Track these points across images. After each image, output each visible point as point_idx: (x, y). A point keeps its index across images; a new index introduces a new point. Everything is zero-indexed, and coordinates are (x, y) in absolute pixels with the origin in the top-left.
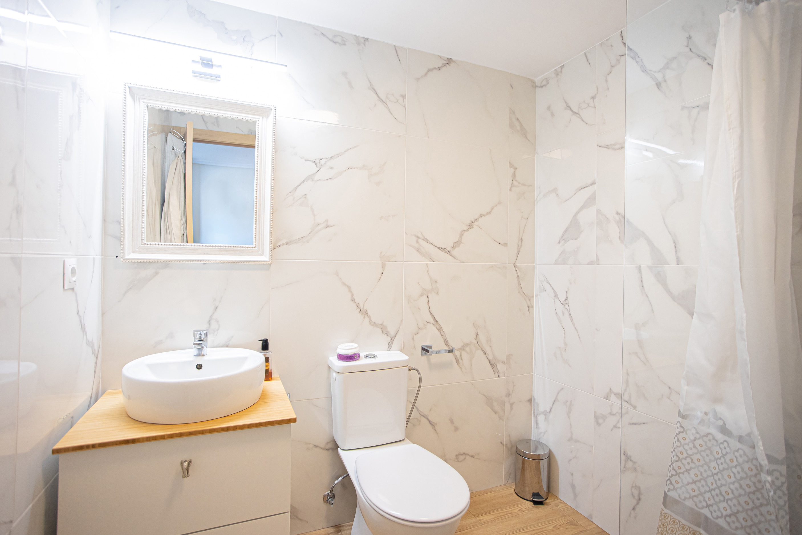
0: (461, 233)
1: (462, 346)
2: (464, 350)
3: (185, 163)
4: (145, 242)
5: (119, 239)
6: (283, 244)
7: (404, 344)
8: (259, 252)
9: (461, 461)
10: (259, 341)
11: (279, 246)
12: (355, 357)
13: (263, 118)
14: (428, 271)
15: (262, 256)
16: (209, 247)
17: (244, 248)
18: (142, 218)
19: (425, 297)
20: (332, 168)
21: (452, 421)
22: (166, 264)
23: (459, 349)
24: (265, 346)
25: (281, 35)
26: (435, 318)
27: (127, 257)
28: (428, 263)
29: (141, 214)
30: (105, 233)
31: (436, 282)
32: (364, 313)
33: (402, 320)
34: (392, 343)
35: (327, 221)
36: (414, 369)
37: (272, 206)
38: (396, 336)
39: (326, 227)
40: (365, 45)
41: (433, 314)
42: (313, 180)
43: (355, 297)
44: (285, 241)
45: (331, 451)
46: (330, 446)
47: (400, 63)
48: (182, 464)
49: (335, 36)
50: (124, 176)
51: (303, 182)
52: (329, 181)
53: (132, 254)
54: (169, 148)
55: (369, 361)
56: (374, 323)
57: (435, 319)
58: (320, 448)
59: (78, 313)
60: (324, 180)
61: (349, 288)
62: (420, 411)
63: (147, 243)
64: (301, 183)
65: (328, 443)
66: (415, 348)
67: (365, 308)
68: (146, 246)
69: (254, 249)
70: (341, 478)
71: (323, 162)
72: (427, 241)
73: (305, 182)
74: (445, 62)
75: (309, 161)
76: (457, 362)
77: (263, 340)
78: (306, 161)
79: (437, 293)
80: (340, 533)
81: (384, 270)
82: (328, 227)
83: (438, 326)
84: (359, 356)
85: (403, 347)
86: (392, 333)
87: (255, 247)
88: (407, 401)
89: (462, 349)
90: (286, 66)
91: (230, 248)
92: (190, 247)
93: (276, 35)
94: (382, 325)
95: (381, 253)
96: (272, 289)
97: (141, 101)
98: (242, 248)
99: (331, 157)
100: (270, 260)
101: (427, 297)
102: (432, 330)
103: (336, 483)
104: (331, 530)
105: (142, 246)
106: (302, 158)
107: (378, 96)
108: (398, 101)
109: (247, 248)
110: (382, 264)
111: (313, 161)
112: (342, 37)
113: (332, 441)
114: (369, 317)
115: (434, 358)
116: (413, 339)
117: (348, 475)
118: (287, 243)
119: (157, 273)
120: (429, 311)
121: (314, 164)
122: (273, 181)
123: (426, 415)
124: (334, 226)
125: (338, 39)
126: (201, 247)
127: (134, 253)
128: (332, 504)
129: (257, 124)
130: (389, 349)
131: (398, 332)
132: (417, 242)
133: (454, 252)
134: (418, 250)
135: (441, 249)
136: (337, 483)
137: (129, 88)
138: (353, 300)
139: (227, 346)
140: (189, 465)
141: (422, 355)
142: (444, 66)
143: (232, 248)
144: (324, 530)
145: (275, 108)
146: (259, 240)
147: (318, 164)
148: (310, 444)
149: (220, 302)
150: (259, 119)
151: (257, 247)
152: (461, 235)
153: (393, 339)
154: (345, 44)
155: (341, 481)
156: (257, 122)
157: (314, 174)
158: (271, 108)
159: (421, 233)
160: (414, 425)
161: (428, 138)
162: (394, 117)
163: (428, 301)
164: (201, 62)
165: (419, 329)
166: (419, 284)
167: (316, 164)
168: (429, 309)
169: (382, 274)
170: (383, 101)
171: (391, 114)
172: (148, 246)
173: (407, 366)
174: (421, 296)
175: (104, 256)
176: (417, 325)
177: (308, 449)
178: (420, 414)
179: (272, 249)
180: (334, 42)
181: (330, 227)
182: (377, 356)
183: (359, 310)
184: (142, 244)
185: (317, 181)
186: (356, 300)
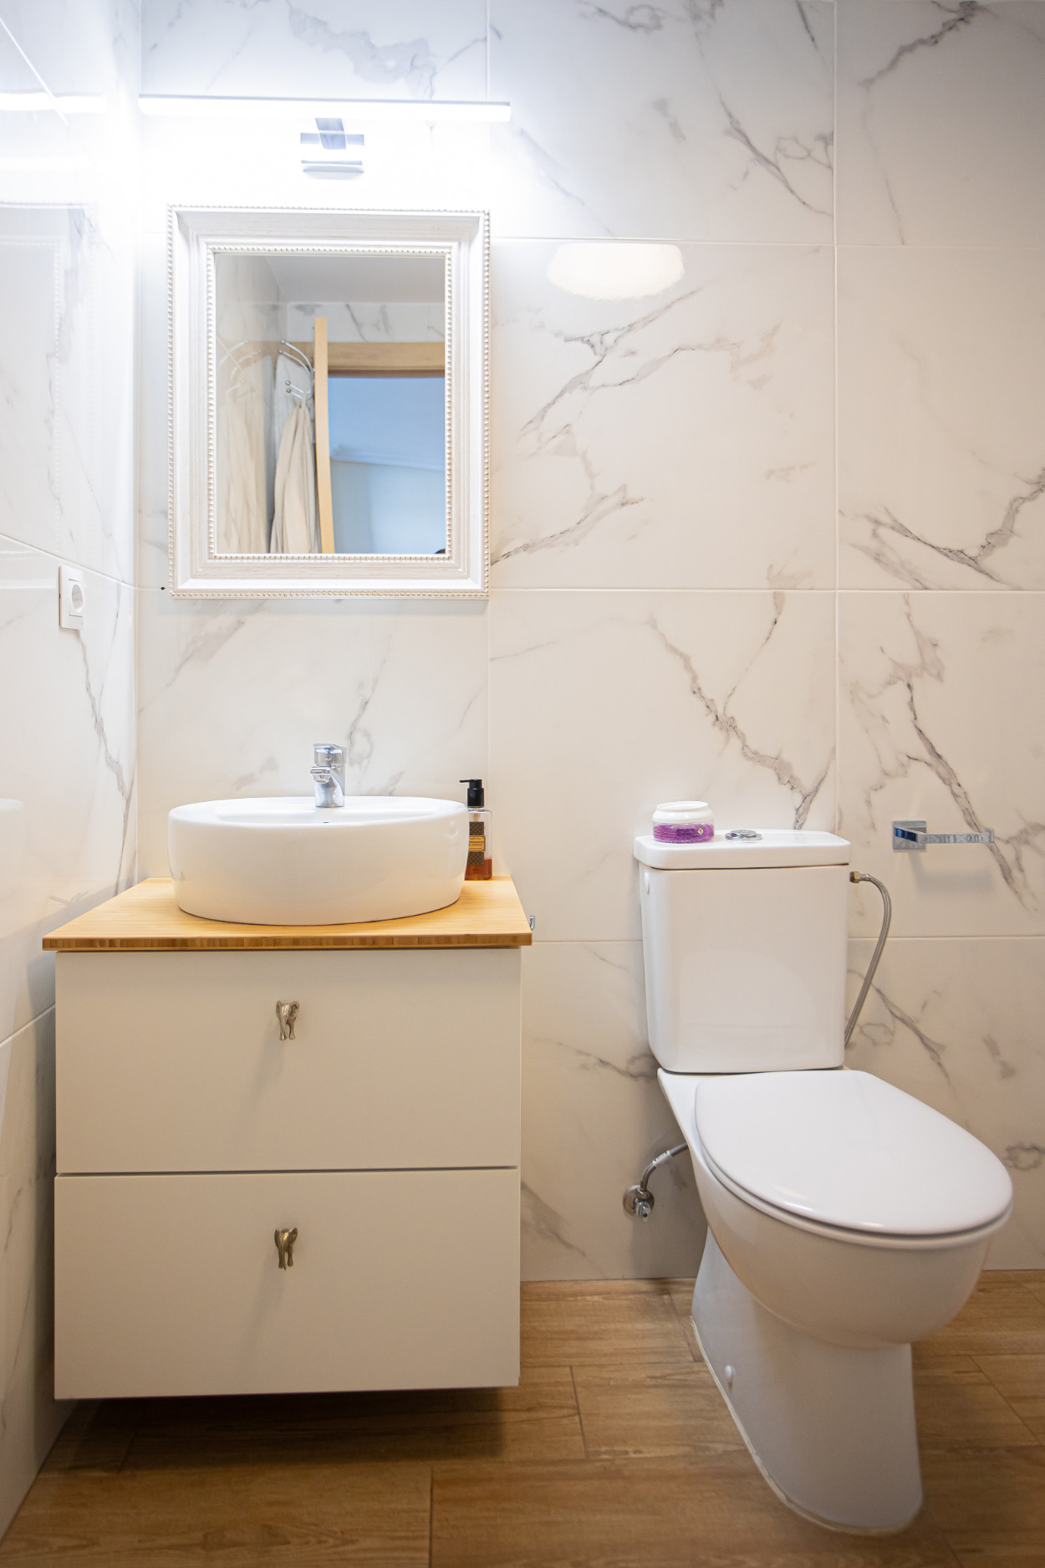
0: (1011, 505)
1: (1021, 832)
2: (1027, 842)
3: (313, 421)
4: (216, 554)
5: (166, 548)
6: (516, 551)
7: (841, 814)
8: (460, 570)
9: (1024, 1169)
10: (461, 781)
11: (507, 555)
12: (699, 832)
13: (460, 244)
14: (909, 616)
15: (466, 578)
16: (347, 561)
17: (425, 561)
18: (210, 500)
19: (901, 687)
20: (633, 353)
21: (992, 1047)
22: (259, 603)
23: (1012, 838)
24: (476, 796)
25: (499, 35)
26: (933, 747)
27: (181, 587)
28: (908, 594)
29: (206, 492)
30: (139, 537)
31: (936, 645)
32: (728, 726)
33: (834, 750)
34: (807, 810)
35: (624, 488)
36: (869, 880)
37: (486, 455)
38: (816, 790)
39: (623, 504)
40: (712, 16)
41: (928, 735)
42: (585, 388)
43: (701, 682)
44: (519, 543)
45: (642, 1081)
46: (640, 1066)
47: (816, 47)
48: (279, 1007)
49: (633, 10)
50: (172, 410)
51: (561, 394)
52: (626, 386)
53: (191, 580)
54: (281, 388)
55: (737, 844)
56: (756, 753)
57: (932, 749)
58: (615, 1068)
59: (88, 689)
60: (615, 386)
61: (686, 659)
62: (893, 1005)
63: (218, 555)
64: (557, 397)
65: (633, 1059)
66: (873, 826)
67: (730, 713)
68: (217, 561)
69: (447, 561)
70: (668, 1153)
71: (609, 339)
72: (906, 532)
73: (567, 395)
74: (954, 16)
75: (576, 339)
76: (1007, 875)
77: (471, 782)
78: (567, 340)
79: (939, 677)
80: (666, 1297)
81: (779, 614)
82: (627, 503)
83: (942, 771)
84: (712, 834)
85: (840, 823)
86: (807, 782)
87: (449, 558)
88: (849, 971)
89: (1023, 838)
90: (508, 104)
91: (392, 561)
92: (307, 561)
93: (486, 39)
94: (777, 759)
95: (771, 566)
96: (492, 660)
97: (202, 241)
98: (419, 561)
99: (630, 326)
100: (485, 589)
101: (909, 686)
102: (926, 779)
103: (654, 1163)
104: (645, 1286)
105: (210, 561)
106: (557, 335)
107: (754, 150)
108: (809, 155)
109: (430, 561)
110: (775, 596)
111: (586, 339)
112: (652, 9)
113: (645, 1055)
114: (742, 737)
115: (932, 857)
116: (869, 803)
117: (686, 1148)
118: (526, 547)
119: (240, 623)
120: (916, 727)
121: (587, 347)
122: (487, 395)
123: (910, 1018)
124: (642, 499)
125: (640, 17)
126: (330, 561)
127: (194, 577)
128: (645, 1215)
129: (447, 262)
130: (798, 825)
131: (823, 779)
132: (875, 534)
133: (990, 562)
134: (878, 558)
135: (948, 553)
136: (659, 1165)
137: (179, 215)
138: (697, 691)
139: (391, 794)
140: (291, 1013)
141: (897, 848)
142: (950, 28)
143: (398, 561)
144: (627, 1282)
145: (487, 217)
146: (459, 541)
147: (598, 347)
148: (588, 1055)
149: (373, 689)
150: (450, 248)
151: (453, 557)
152: (1013, 511)
153: (808, 798)
154: (659, 27)
155: (667, 1162)
156: (448, 256)
157: (588, 372)
158: (479, 217)
159: (887, 510)
160: (875, 1043)
161: (903, 243)
162: (799, 199)
163: (912, 698)
164: (321, 135)
165: (887, 774)
166: (883, 651)
167: (593, 346)
168: (915, 719)
169: (776, 622)
170: (767, 161)
171: (792, 192)
172: (223, 561)
173: (847, 864)
174: (890, 684)
175: (139, 587)
176: (880, 762)
177: (584, 1067)
178: (892, 1013)
179: (488, 562)
180: (633, 27)
181: (632, 504)
182: (760, 836)
183: (712, 717)
184: (210, 559)
185: (598, 388)
186: (705, 691)
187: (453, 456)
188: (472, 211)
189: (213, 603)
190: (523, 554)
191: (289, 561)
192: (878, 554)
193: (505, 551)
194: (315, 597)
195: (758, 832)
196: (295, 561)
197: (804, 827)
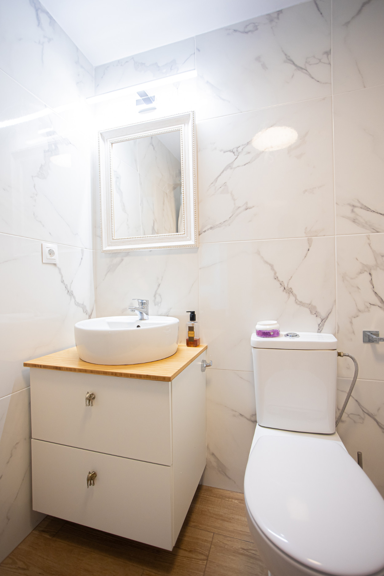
4: (114, 238)
5: (101, 237)
6: (208, 230)
7: (338, 327)
8: (188, 238)
10: (187, 312)
11: (205, 231)
12: (271, 333)
13: (185, 125)
14: (369, 244)
15: (190, 240)
16: (152, 237)
17: (176, 236)
19: (366, 275)
20: (249, 153)
22: (128, 253)
24: (193, 317)
25: (199, 50)
26: (381, 298)
27: (104, 249)
28: (369, 235)
29: (111, 219)
32: (289, 291)
33: (335, 301)
34: (323, 325)
35: (247, 203)
36: (348, 356)
37: (195, 196)
38: (327, 317)
39: (246, 209)
40: (278, 18)
41: (379, 295)
42: (231, 168)
43: (278, 275)
44: (209, 226)
47: (322, 16)
49: (246, 26)
50: (100, 194)
51: (223, 172)
52: (246, 165)
53: (108, 247)
56: (301, 302)
58: (245, 417)
59: (62, 282)
60: (242, 166)
61: (272, 266)
62: (363, 407)
64: (221, 173)
65: (253, 415)
66: (354, 332)
67: (290, 286)
68: (114, 240)
69: (183, 235)
71: (240, 149)
72: (368, 209)
73: (225, 172)
75: (228, 151)
77: (191, 312)
78: (224, 152)
81: (310, 246)
82: (248, 209)
84: (279, 334)
85: (338, 331)
86: (323, 314)
87: (184, 234)
91: (166, 236)
92: (140, 238)
93: (195, 53)
94: (310, 304)
95: (306, 228)
96: (200, 269)
97: (108, 140)
98: (174, 236)
99: (248, 143)
100: (195, 244)
101: (370, 274)
102: (378, 313)
105: (113, 241)
106: (221, 151)
107: (296, 65)
108: (320, 61)
109: (178, 235)
110: (308, 240)
111: (231, 151)
112: (254, 23)
114: (295, 296)
115: (381, 347)
116: (351, 323)
118: (211, 228)
119: (122, 260)
120: (374, 291)
121: (232, 154)
122: (194, 175)
123: (372, 414)
124: (253, 207)
125: (250, 28)
126: (147, 238)
127: (109, 246)
129: (181, 132)
130: (320, 330)
131: (330, 313)
132: (353, 211)
134: (354, 221)
137: (101, 134)
138: (276, 278)
139: (167, 316)
141: (364, 342)
143: (167, 236)
146: (187, 227)
147: (236, 153)
148: (236, 411)
149: (162, 280)
150: (182, 126)
151: (185, 234)
153: (324, 320)
154: (257, 29)
156: (181, 130)
157: (232, 162)
158: (190, 114)
159: (358, 200)
160: (355, 422)
161: (365, 87)
162: (316, 80)
163: (372, 279)
164: (142, 99)
165: (360, 311)
166: (357, 260)
167: (234, 153)
168: (373, 288)
169: (309, 250)
170: (302, 68)
171: (312, 78)
172: (116, 240)
173: (336, 350)
174: (361, 273)
175: (95, 250)
176: (357, 306)
177: (234, 416)
178: (363, 411)
179: (197, 234)
180: (247, 33)
181: (250, 209)
182: (299, 335)
183: (283, 288)
184: (112, 240)
185: (236, 167)
186: (279, 278)
187: (185, 198)
188: (188, 112)
189: (115, 254)
190: (210, 231)
191: (135, 239)
192: (354, 219)
193: (204, 230)
194: (143, 250)
195: (298, 333)
196: (136, 239)
197: (322, 332)
